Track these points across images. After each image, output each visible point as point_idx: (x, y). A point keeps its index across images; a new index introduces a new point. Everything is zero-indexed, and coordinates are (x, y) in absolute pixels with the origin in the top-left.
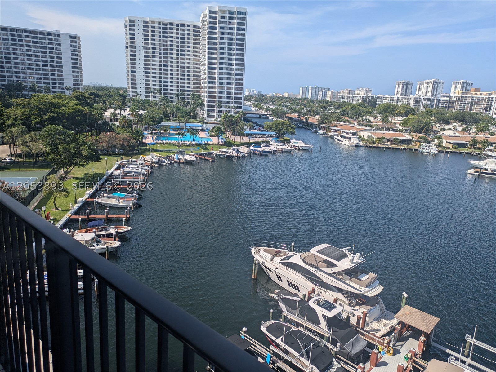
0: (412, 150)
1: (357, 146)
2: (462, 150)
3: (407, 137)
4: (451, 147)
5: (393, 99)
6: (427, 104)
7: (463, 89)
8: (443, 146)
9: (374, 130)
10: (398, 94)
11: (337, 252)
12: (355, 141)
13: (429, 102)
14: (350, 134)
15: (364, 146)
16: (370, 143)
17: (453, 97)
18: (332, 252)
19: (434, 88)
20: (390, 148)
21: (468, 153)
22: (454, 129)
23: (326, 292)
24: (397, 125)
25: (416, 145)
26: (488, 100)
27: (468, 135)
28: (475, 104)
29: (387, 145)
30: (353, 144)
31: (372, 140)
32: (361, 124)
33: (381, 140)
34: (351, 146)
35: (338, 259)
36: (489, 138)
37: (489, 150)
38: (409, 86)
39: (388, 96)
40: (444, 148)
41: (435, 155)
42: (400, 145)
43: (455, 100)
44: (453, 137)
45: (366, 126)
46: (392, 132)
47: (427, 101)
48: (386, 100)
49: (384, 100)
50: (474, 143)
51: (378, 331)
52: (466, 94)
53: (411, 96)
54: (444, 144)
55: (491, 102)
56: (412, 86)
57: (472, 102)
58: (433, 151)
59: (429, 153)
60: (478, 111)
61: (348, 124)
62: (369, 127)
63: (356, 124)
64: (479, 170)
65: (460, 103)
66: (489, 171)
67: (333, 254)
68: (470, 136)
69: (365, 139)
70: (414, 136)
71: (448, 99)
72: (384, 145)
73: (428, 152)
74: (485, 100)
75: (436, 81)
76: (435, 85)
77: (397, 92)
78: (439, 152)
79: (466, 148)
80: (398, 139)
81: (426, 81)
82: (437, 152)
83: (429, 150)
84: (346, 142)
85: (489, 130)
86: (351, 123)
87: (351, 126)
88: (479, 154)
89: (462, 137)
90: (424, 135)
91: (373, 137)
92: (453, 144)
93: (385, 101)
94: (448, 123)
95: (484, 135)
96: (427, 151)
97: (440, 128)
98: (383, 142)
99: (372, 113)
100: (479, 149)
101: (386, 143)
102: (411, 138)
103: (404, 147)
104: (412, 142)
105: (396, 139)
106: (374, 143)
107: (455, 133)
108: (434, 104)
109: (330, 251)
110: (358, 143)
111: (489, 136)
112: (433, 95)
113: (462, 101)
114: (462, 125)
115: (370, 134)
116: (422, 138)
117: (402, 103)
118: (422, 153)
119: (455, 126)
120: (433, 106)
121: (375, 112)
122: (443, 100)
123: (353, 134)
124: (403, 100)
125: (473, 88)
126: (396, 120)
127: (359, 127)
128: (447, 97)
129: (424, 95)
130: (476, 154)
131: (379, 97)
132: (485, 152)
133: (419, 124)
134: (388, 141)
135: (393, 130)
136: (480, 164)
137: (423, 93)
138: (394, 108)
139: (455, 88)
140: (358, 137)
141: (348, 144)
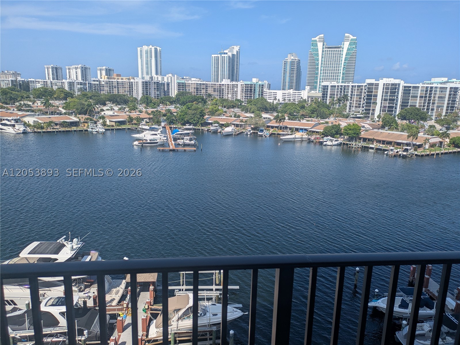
0: (82, 131)
1: (25, 133)
2: (123, 127)
3: (74, 119)
4: (114, 125)
5: (47, 83)
6: (81, 88)
7: (107, 74)
8: (107, 125)
9: (38, 115)
10: (49, 78)
11: (52, 246)
12: (20, 128)
13: (82, 86)
14: (12, 121)
15: (33, 132)
16: (38, 128)
17: (102, 81)
18: (47, 248)
19: (83, 73)
20: (60, 131)
21: (129, 129)
22: (111, 110)
23: (50, 290)
24: (60, 109)
25: (84, 126)
26: (129, 84)
27: (125, 114)
28: (120, 87)
29: (56, 128)
30: (20, 131)
31: (39, 125)
32: (21, 109)
33: (50, 124)
34: (17, 134)
35: (57, 252)
36: (140, 115)
37: (143, 124)
38: (59, 71)
39: (40, 80)
40: (109, 126)
41: (103, 134)
42: (70, 128)
43: (104, 84)
44: (113, 116)
45: (28, 111)
46: (58, 116)
47: (81, 85)
48: (39, 84)
49: (37, 84)
50: (131, 119)
51: (112, 301)
52: (111, 79)
53: (64, 81)
54: (108, 123)
55: (132, 86)
56: (62, 70)
57: (118, 85)
58: (101, 130)
59: (98, 132)
60: (124, 93)
61: (6, 111)
62: (32, 112)
63: (15, 110)
64: (141, 142)
65: (109, 87)
66: (149, 141)
67: (49, 249)
68: (126, 114)
69: (31, 125)
70: (81, 118)
71: (98, 83)
72: (53, 129)
73: (96, 132)
74: (127, 84)
75: (83, 66)
76: (83, 70)
77: (48, 76)
78: (106, 130)
79: (126, 124)
80: (66, 122)
81: (74, 66)
82: (104, 130)
83: (97, 130)
84: (10, 130)
85: (137, 108)
86: (9, 109)
87: (11, 113)
88: (136, 128)
89: (120, 115)
90: (89, 117)
91: (40, 122)
92: (116, 122)
93: (39, 86)
94: (105, 104)
95: (136, 112)
96: (96, 130)
97: (99, 109)
98: (52, 126)
99: (28, 97)
100: (135, 124)
101: (55, 127)
102: (78, 120)
103: (74, 129)
104: (80, 124)
105: (64, 122)
106: (42, 128)
107: (114, 113)
108: (87, 88)
109: (43, 247)
110: (24, 130)
111: (139, 113)
112: (83, 79)
113: (110, 84)
114: (116, 105)
115: (36, 120)
116: (87, 119)
117: (56, 87)
118: (91, 132)
119: (111, 106)
120: (86, 89)
121: (31, 96)
122: (94, 84)
123: (17, 121)
124: (56, 84)
125: (115, 74)
126: (57, 104)
127: (20, 113)
128: (97, 81)
129: (75, 79)
130: (134, 129)
131: (31, 81)
132: (140, 127)
133: (82, 106)
134: (56, 124)
135: (58, 114)
136: (140, 136)
137: (73, 77)
138: (51, 92)
139: (101, 73)
140: (23, 123)
141: (14, 132)
